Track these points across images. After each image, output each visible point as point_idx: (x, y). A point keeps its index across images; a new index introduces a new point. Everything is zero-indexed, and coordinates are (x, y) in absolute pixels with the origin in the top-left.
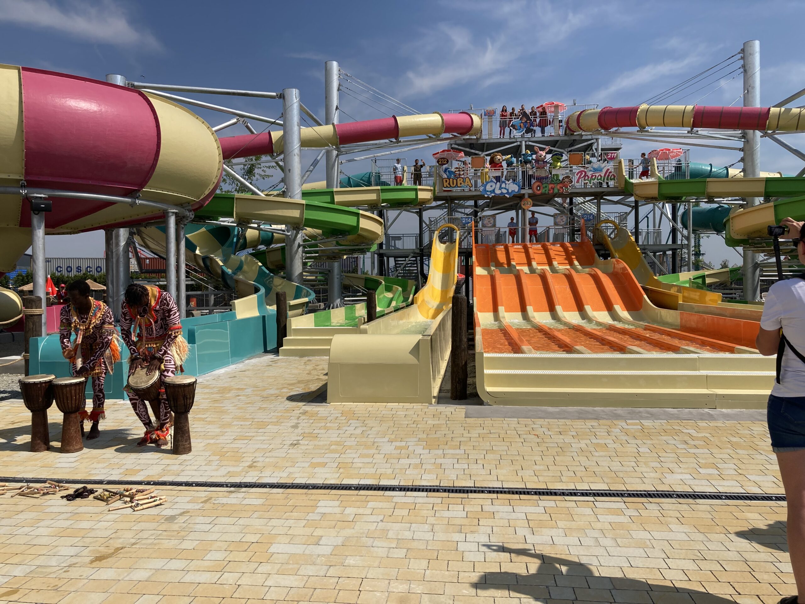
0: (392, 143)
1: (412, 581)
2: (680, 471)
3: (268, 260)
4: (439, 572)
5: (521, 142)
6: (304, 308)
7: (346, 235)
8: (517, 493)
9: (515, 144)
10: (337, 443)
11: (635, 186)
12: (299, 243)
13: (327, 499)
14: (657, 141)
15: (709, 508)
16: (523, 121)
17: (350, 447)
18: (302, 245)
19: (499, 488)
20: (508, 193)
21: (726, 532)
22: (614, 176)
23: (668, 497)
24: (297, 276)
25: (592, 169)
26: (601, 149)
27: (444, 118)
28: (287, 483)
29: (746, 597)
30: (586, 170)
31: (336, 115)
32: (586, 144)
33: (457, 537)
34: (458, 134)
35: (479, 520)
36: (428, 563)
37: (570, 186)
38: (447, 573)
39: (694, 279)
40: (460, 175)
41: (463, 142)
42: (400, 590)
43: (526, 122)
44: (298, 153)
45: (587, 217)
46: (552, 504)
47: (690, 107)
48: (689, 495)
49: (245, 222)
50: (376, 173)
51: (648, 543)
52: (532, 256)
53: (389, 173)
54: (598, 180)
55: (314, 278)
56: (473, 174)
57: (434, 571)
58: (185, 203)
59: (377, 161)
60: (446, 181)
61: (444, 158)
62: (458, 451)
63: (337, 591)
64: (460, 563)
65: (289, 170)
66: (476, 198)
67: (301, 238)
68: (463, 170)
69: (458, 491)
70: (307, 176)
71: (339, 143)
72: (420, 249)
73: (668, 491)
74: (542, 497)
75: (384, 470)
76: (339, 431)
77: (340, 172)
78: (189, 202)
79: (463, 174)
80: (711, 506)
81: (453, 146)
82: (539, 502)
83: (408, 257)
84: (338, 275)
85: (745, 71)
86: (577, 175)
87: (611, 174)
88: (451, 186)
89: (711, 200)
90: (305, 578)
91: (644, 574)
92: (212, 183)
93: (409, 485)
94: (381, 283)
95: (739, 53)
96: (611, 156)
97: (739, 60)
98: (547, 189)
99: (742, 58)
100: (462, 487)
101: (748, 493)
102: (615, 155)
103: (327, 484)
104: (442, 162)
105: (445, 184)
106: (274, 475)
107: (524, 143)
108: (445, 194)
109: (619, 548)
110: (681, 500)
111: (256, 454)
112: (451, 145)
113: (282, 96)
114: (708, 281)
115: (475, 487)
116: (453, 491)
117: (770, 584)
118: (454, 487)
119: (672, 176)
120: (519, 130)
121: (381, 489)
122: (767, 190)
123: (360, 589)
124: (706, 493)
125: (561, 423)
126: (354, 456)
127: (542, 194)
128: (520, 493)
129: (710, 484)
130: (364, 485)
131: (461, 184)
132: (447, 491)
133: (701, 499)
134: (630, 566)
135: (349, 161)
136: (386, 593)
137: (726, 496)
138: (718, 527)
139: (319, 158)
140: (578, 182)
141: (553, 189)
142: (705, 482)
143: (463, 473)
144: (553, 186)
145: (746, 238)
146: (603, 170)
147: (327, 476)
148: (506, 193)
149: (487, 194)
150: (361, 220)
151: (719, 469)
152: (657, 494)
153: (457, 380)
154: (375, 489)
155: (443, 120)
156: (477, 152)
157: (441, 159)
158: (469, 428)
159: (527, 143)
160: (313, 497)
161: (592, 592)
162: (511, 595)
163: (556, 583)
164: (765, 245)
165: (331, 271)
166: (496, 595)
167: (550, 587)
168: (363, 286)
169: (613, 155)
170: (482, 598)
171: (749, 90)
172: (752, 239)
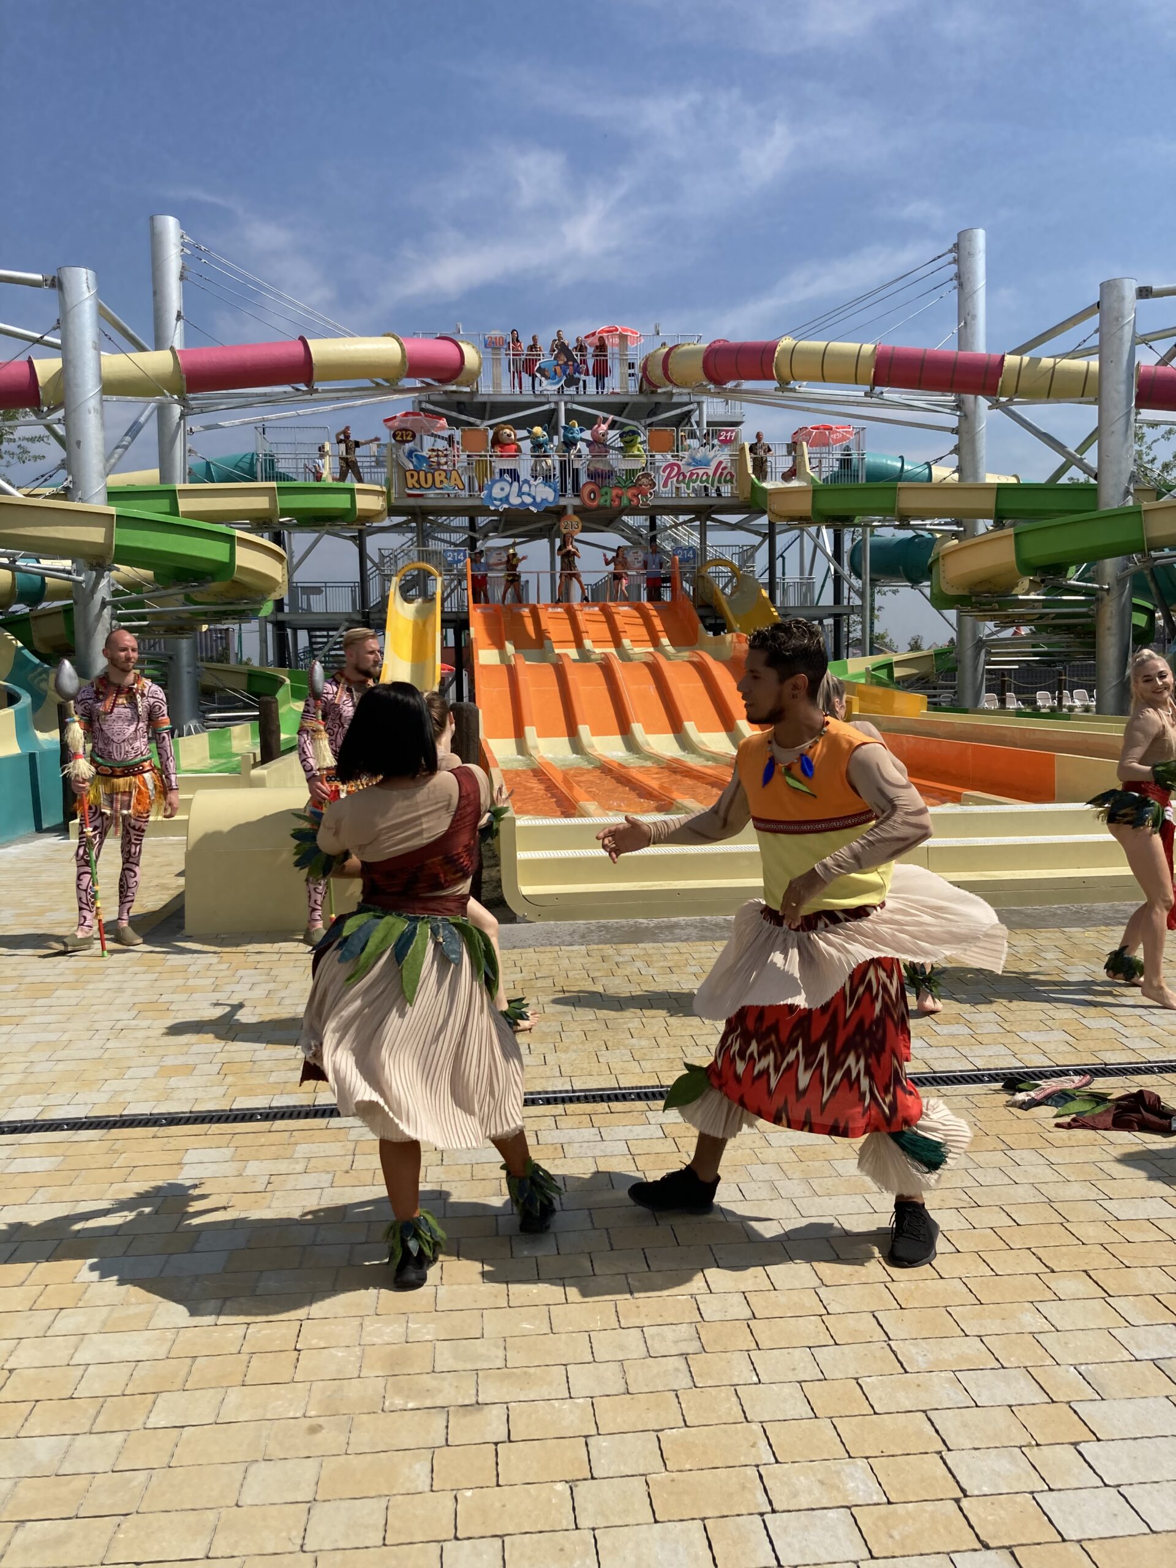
0: (300, 393)
1: (411, 1316)
3: (35, 635)
4: (465, 1287)
5: (557, 403)
7: (208, 582)
8: (602, 1099)
9: (546, 407)
11: (770, 494)
12: (103, 599)
13: (203, 1144)
14: (808, 410)
15: (965, 1103)
16: (561, 362)
18: (110, 603)
19: (567, 1091)
20: (534, 503)
21: (1004, 1147)
22: (732, 476)
25: (691, 461)
26: (707, 422)
27: (406, 346)
28: (109, 1116)
29: (1064, 1277)
30: (679, 462)
31: (178, 331)
32: (678, 411)
34: (435, 380)
36: (440, 1270)
37: (651, 494)
38: (482, 1287)
39: (874, 670)
40: (439, 464)
41: (443, 398)
42: (387, 1339)
43: (566, 363)
44: (98, 407)
45: (684, 554)
47: (868, 348)
48: (926, 1078)
50: (265, 455)
52: (583, 627)
53: (294, 457)
54: (701, 482)
56: (466, 464)
57: (455, 1287)
59: (267, 430)
60: (412, 476)
61: (406, 430)
64: (508, 1263)
65: (79, 443)
66: (473, 513)
67: (107, 588)
68: (446, 456)
70: (116, 456)
71: (185, 390)
72: (362, 612)
74: (654, 1105)
76: (218, 995)
77: (190, 452)
79: (446, 463)
80: (970, 1098)
81: (424, 405)
82: (650, 1114)
83: (336, 629)
84: (189, 666)
85: (961, 285)
86: (664, 471)
87: (725, 472)
88: (421, 486)
89: (905, 523)
90: (169, 1335)
94: (282, 682)
95: (951, 251)
96: (726, 437)
97: (950, 263)
98: (608, 497)
99: (956, 261)
101: (1027, 1067)
102: (734, 434)
103: (199, 1111)
105: (411, 482)
106: (79, 1099)
107: (563, 404)
108: (411, 502)
109: (816, 1199)
111: (33, 1057)
112: (420, 402)
113: (56, 283)
114: (898, 672)
117: (1102, 1245)
119: (835, 477)
120: (554, 379)
121: (320, 1113)
122: (1000, 507)
123: (298, 1347)
124: (955, 1072)
125: (669, 951)
126: (255, 1045)
127: (599, 508)
128: (610, 1099)
129: (959, 1055)
130: (282, 1107)
133: (948, 1085)
135: (208, 428)
136: (357, 1349)
137: (990, 1075)
138: (987, 1138)
139: (142, 419)
140: (665, 485)
141: (620, 498)
142: (948, 1052)
144: (619, 492)
145: (966, 593)
146: (711, 464)
147: (200, 1094)
148: (531, 504)
149: (495, 505)
150: (239, 550)
151: (969, 1025)
154: (307, 1115)
155: (403, 350)
156: (472, 420)
157: (401, 430)
159: (569, 406)
160: (174, 1143)
161: (781, 1298)
162: (622, 1322)
163: (708, 1286)
164: (997, 607)
165: (174, 657)
166: (592, 1326)
167: (698, 1297)
168: (246, 688)
169: (729, 434)
170: (564, 1336)
171: (968, 322)
172: (977, 596)
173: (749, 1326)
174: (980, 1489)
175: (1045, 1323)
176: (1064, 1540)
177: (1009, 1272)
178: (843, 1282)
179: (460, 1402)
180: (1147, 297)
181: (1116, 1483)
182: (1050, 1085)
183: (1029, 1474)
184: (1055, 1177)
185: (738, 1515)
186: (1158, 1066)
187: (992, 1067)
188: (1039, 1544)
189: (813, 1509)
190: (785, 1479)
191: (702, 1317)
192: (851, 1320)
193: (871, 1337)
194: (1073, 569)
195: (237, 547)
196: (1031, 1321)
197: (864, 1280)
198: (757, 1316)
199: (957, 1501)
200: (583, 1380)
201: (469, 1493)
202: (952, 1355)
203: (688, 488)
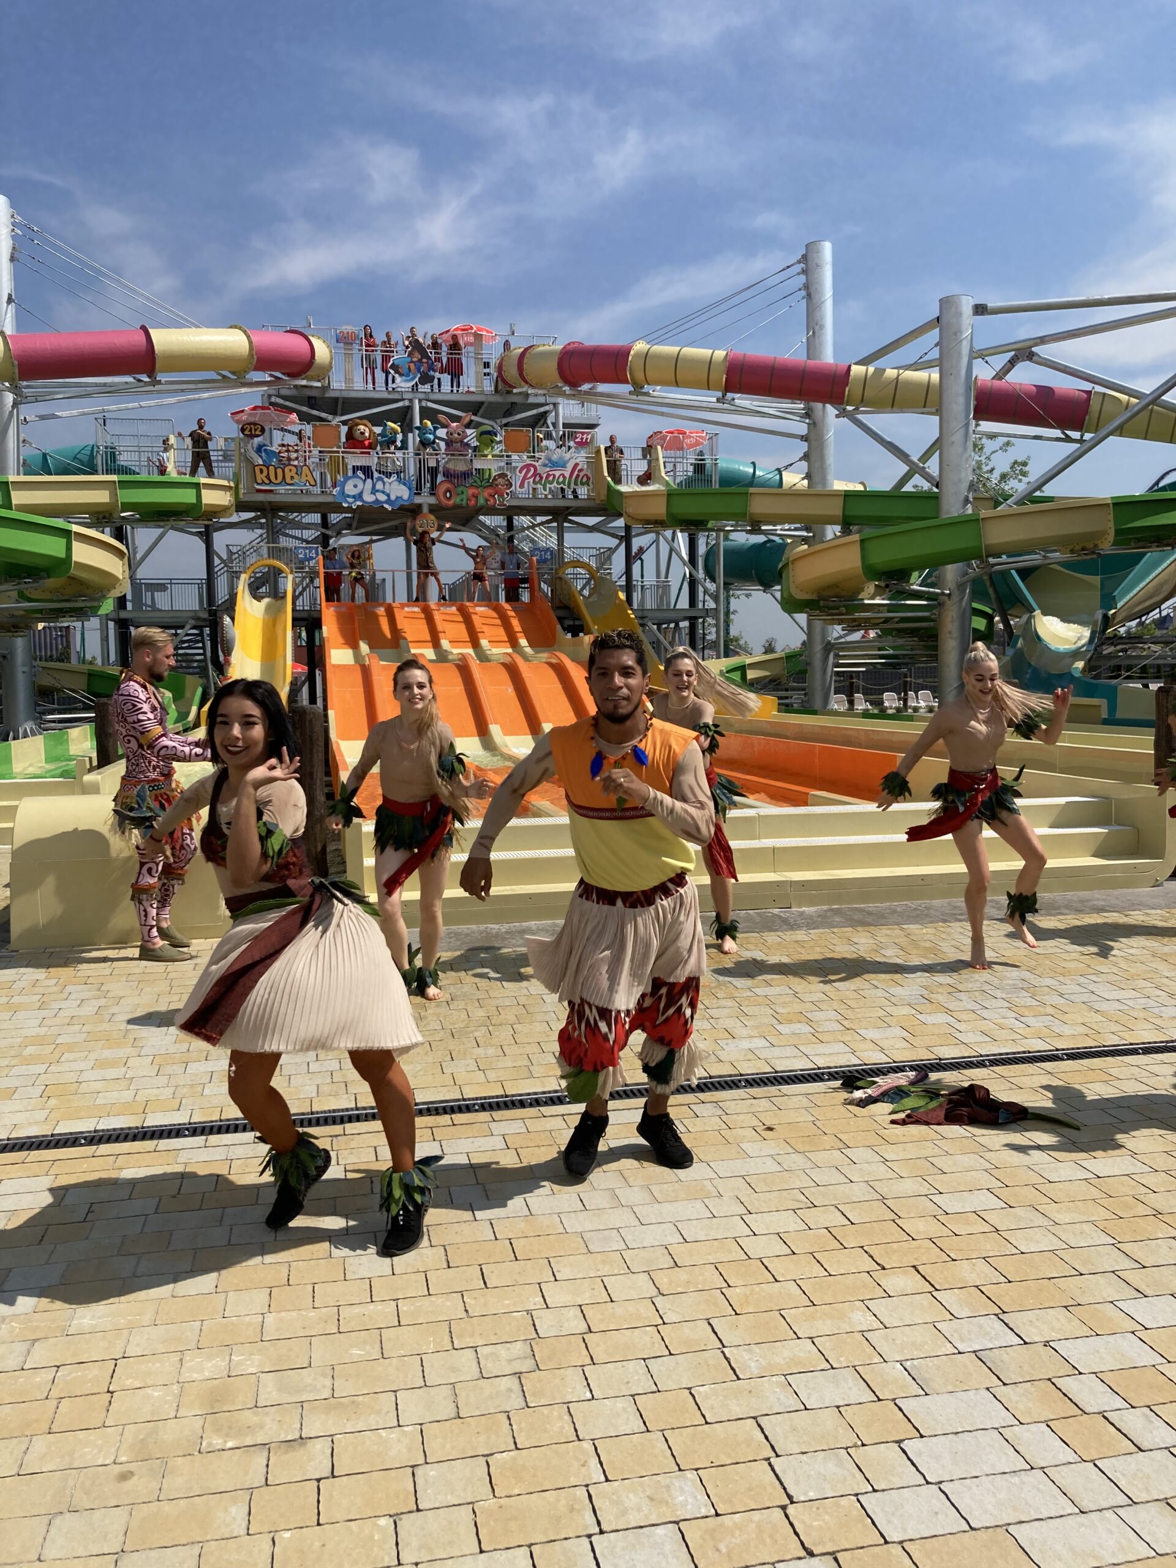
0: (141, 384)
1: (234, 1347)
2: (745, 1032)
4: (294, 1314)
5: (411, 400)
7: (41, 578)
8: (445, 1111)
9: (400, 404)
10: (40, 1041)
11: (626, 497)
13: (20, 1174)
14: (662, 414)
15: (805, 1102)
16: (415, 359)
17: (71, 1047)
20: (389, 501)
21: (841, 1145)
22: (588, 478)
23: (731, 1088)
25: (547, 462)
26: (564, 424)
27: (253, 338)
29: (894, 1274)
30: (536, 463)
31: (9, 315)
32: (534, 412)
34: (284, 374)
36: (268, 1297)
37: (507, 494)
38: (313, 1314)
39: (727, 672)
40: (289, 459)
41: (293, 393)
42: (207, 1375)
43: (420, 361)
45: (541, 556)
46: (516, 1127)
47: (720, 354)
48: (767, 1078)
50: (106, 447)
51: (710, 1187)
52: (440, 628)
53: (137, 449)
54: (558, 483)
56: (317, 460)
57: (283, 1314)
59: (108, 421)
60: (262, 471)
61: (255, 424)
63: (55, 1403)
64: (341, 1286)
66: (324, 509)
69: (322, 1121)
71: (17, 376)
72: (210, 611)
73: (730, 1076)
74: (497, 1114)
75: (155, 1091)
76: (43, 1013)
77: (24, 442)
79: (297, 459)
80: (810, 1096)
81: (273, 399)
82: (493, 1125)
83: (182, 627)
85: (809, 296)
86: (520, 472)
87: (582, 474)
88: (271, 481)
89: (757, 528)
91: (710, 1254)
93: (214, 1119)
95: (799, 262)
96: (582, 439)
97: (799, 274)
98: (464, 496)
99: (804, 272)
100: (330, 1111)
101: (866, 1065)
102: (589, 437)
103: (18, 1139)
104: (250, 430)
105: (260, 477)
107: (417, 403)
108: (261, 497)
109: (657, 1205)
110: (755, 1091)
112: (270, 396)
114: (751, 675)
115: (357, 1109)
117: (930, 1239)
118: (312, 1113)
119: (689, 482)
120: (408, 376)
121: (148, 1135)
122: (847, 513)
123: (111, 1389)
124: (796, 1071)
126: (82, 1065)
127: (456, 507)
128: (452, 1110)
129: (802, 1054)
130: (108, 1130)
133: (789, 1084)
134: (683, 1241)
135: (42, 418)
136: (175, 1387)
137: (829, 1073)
138: (825, 1138)
140: (522, 486)
141: (477, 497)
142: (790, 1051)
143: (329, 1080)
144: (475, 491)
145: (814, 597)
146: (568, 465)
147: (19, 1118)
148: (386, 502)
149: (348, 502)
150: (76, 546)
151: (810, 1023)
152: (712, 1083)
154: (135, 1138)
155: (250, 342)
156: (323, 415)
157: (249, 424)
159: (424, 404)
161: (617, 1309)
162: (456, 1342)
163: (545, 1300)
164: (844, 610)
165: (9, 657)
166: (424, 1349)
167: (534, 1313)
168: (86, 689)
169: (585, 436)
170: (395, 1360)
171: (816, 331)
172: (825, 600)
173: (584, 1340)
174: (805, 1494)
175: (874, 1321)
176: (886, 1542)
177: (843, 1272)
178: (680, 1290)
179: (283, 1438)
180: (982, 314)
181: (938, 1480)
182: (885, 1082)
183: (854, 1476)
184: (891, 1174)
185: (566, 1539)
186: (989, 1060)
187: (832, 1065)
188: (862, 1548)
189: (641, 1527)
190: (615, 1497)
191: (537, 1333)
192: (686, 1328)
193: (705, 1345)
194: (915, 574)
195: (74, 543)
196: (861, 1319)
197: (700, 1287)
198: (592, 1330)
199: (784, 1508)
200: (413, 1407)
201: (287, 1535)
202: (784, 1359)
203: (545, 489)
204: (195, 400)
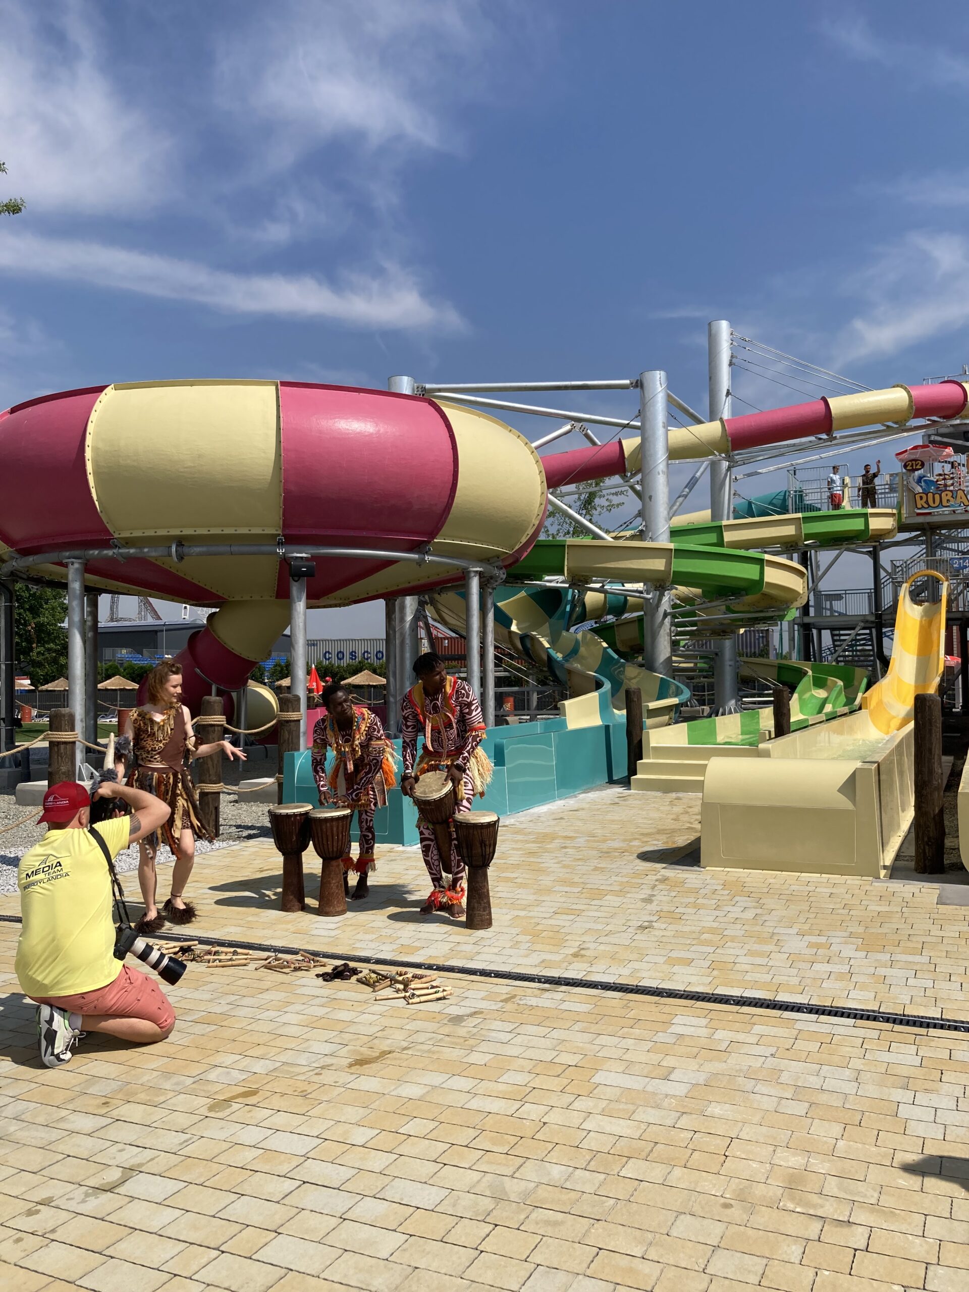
0: (822, 441)
1: (812, 1154)
3: (617, 638)
4: (860, 1146)
6: (673, 714)
7: (742, 596)
10: (712, 931)
12: (665, 611)
13: (689, 1014)
17: (733, 939)
18: (670, 614)
24: (662, 663)
27: (913, 393)
28: (628, 985)
31: (727, 404)
33: (898, 1095)
34: (940, 417)
35: (942, 1074)
36: (842, 1129)
38: (874, 1149)
40: (946, 485)
41: (951, 430)
42: (790, 1164)
44: (665, 470)
49: (581, 581)
50: (796, 492)
53: (819, 490)
55: (691, 665)
57: (852, 1143)
58: (493, 557)
59: (797, 471)
60: (921, 498)
61: (915, 460)
62: (917, 958)
63: (691, 1151)
64: (899, 1138)
65: (650, 497)
67: (668, 603)
68: (952, 478)
69: (911, 1023)
70: (678, 504)
71: (730, 448)
72: (877, 615)
75: (786, 978)
76: (717, 913)
77: (734, 494)
78: (498, 555)
79: (952, 484)
81: (932, 438)
83: (853, 629)
84: (731, 660)
88: (929, 506)
90: (643, 1126)
92: (532, 525)
93: (826, 1005)
94: (805, 673)
100: (918, 1017)
103: (691, 992)
104: (912, 466)
105: (920, 503)
106: (611, 970)
108: (921, 520)
111: (584, 938)
112: (929, 436)
113: (639, 384)
115: (942, 1020)
116: (901, 1022)
118: (904, 1015)
121: (777, 1007)
123: (726, 1154)
126: (738, 952)
130: (750, 998)
131: (948, 501)
132: (891, 1020)
135: (749, 475)
136: (768, 1165)
139: (698, 474)
143: (922, 994)
147: (693, 979)
150: (768, 570)
153: (926, 839)
154: (768, 1007)
155: (910, 396)
157: (911, 461)
158: (941, 922)
160: (667, 1009)
165: (720, 654)
179: (835, 1217)
195: (766, 568)
201: (827, 1273)
204: (865, 447)
